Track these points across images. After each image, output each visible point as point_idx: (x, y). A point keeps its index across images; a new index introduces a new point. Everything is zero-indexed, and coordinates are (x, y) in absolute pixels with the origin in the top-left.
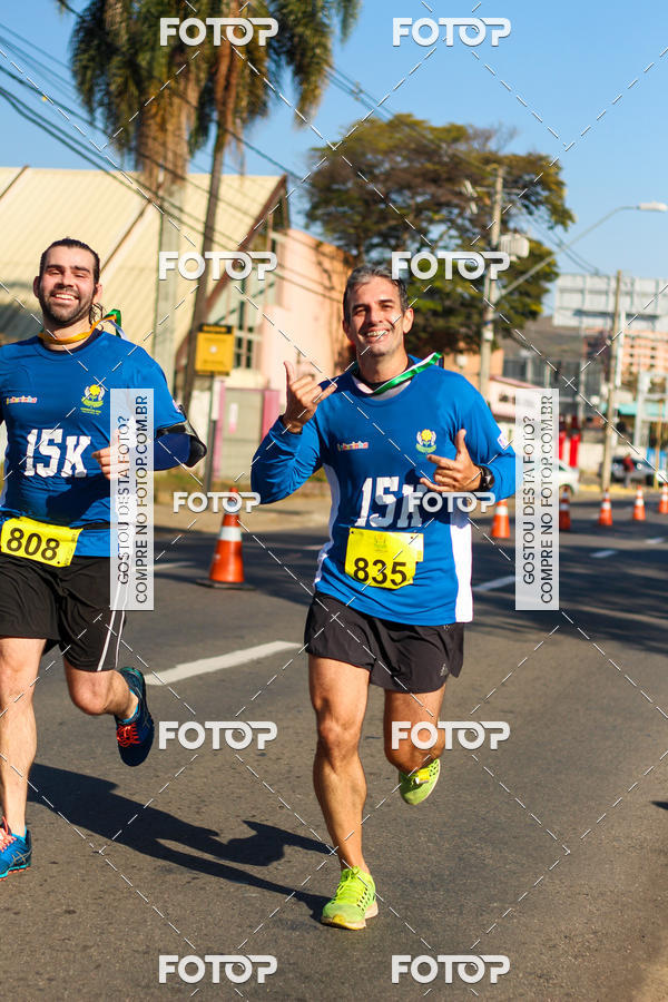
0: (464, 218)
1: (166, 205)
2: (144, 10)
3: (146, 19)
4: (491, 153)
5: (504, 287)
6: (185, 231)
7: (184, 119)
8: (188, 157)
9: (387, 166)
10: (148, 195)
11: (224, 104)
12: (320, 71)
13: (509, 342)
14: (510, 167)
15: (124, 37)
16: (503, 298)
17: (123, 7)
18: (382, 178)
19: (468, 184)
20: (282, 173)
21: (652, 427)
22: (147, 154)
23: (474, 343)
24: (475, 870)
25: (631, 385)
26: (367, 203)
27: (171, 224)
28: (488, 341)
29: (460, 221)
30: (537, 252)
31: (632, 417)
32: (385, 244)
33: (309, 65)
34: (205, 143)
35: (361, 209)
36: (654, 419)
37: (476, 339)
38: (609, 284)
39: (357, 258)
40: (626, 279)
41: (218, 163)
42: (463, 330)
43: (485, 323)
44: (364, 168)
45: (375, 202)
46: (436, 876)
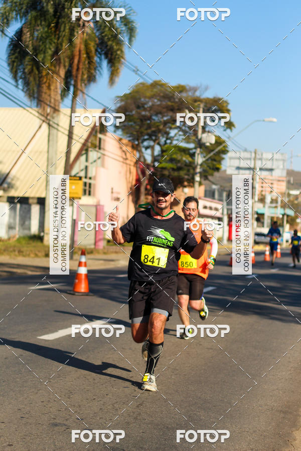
0: (185, 127)
1: (51, 123)
2: (40, 35)
3: (41, 40)
4: (197, 97)
5: (204, 157)
6: (60, 134)
7: (58, 84)
8: (61, 101)
9: (150, 104)
10: (43, 118)
11: (77, 77)
12: (119, 61)
13: (207, 182)
14: (206, 103)
15: (31, 47)
16: (204, 162)
17: (30, 34)
18: (148, 109)
19: (187, 111)
20: (103, 107)
21: (272, 218)
22: (42, 99)
23: (191, 182)
24: (196, 421)
25: (262, 200)
26: (141, 120)
27: (54, 131)
28: (197, 181)
29: (184, 128)
30: (218, 141)
31: (263, 215)
32: (150, 139)
33: (115, 58)
34: (68, 95)
35: (139, 123)
36: (273, 215)
37: (192, 181)
38: (251, 155)
39: (138, 145)
40: (259, 152)
41: (74, 103)
42: (186, 177)
43: (196, 174)
44: (140, 105)
45: (146, 120)
46: (178, 425)
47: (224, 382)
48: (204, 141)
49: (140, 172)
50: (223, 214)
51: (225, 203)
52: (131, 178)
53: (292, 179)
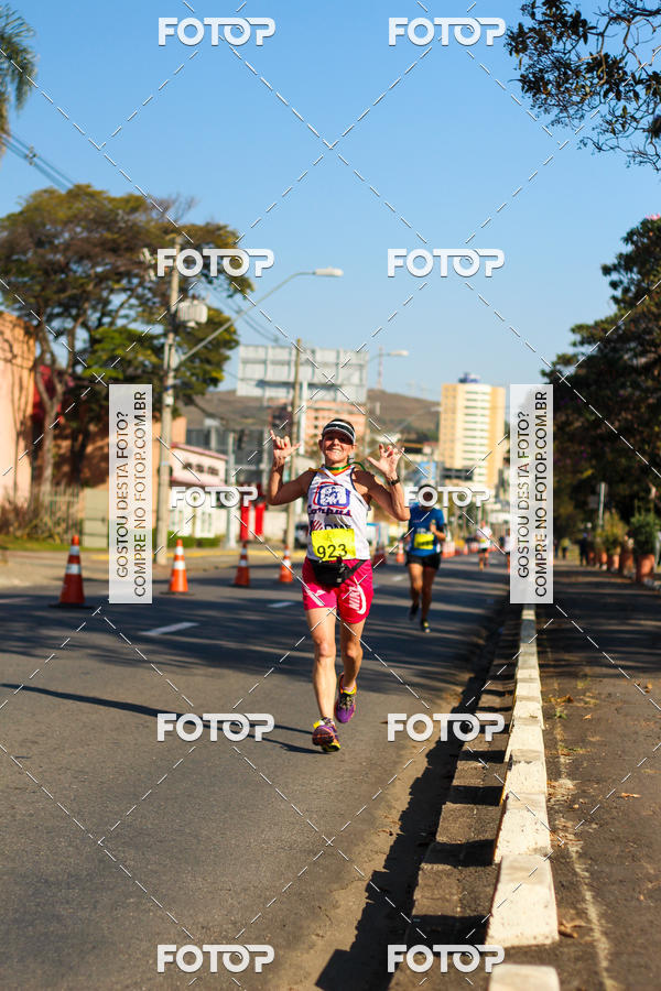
0: (144, 288)
4: (169, 222)
5: (184, 354)
9: (67, 235)
13: (192, 408)
14: (189, 236)
16: (181, 364)
18: (62, 247)
19: (146, 251)
23: (156, 410)
25: (314, 454)
26: (46, 273)
28: (168, 406)
29: (140, 290)
30: (216, 320)
32: (65, 314)
35: (42, 279)
37: (157, 405)
38: (290, 353)
39: (38, 327)
40: (304, 345)
43: (166, 389)
44: (43, 238)
45: (56, 272)
46: (72, 876)
47: (189, 796)
48: (183, 316)
49: (42, 387)
50: (226, 482)
51: (232, 458)
52: (23, 400)
53: (378, 406)
